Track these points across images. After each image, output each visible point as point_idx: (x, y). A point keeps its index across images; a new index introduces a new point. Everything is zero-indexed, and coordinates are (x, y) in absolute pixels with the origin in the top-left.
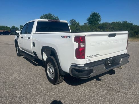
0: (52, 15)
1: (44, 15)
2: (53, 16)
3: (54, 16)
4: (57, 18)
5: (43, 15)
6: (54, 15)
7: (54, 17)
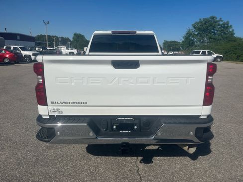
0: (218, 19)
1: (200, 19)
2: (218, 21)
3: (222, 21)
4: (228, 24)
5: (198, 21)
6: (221, 19)
7: (221, 23)
